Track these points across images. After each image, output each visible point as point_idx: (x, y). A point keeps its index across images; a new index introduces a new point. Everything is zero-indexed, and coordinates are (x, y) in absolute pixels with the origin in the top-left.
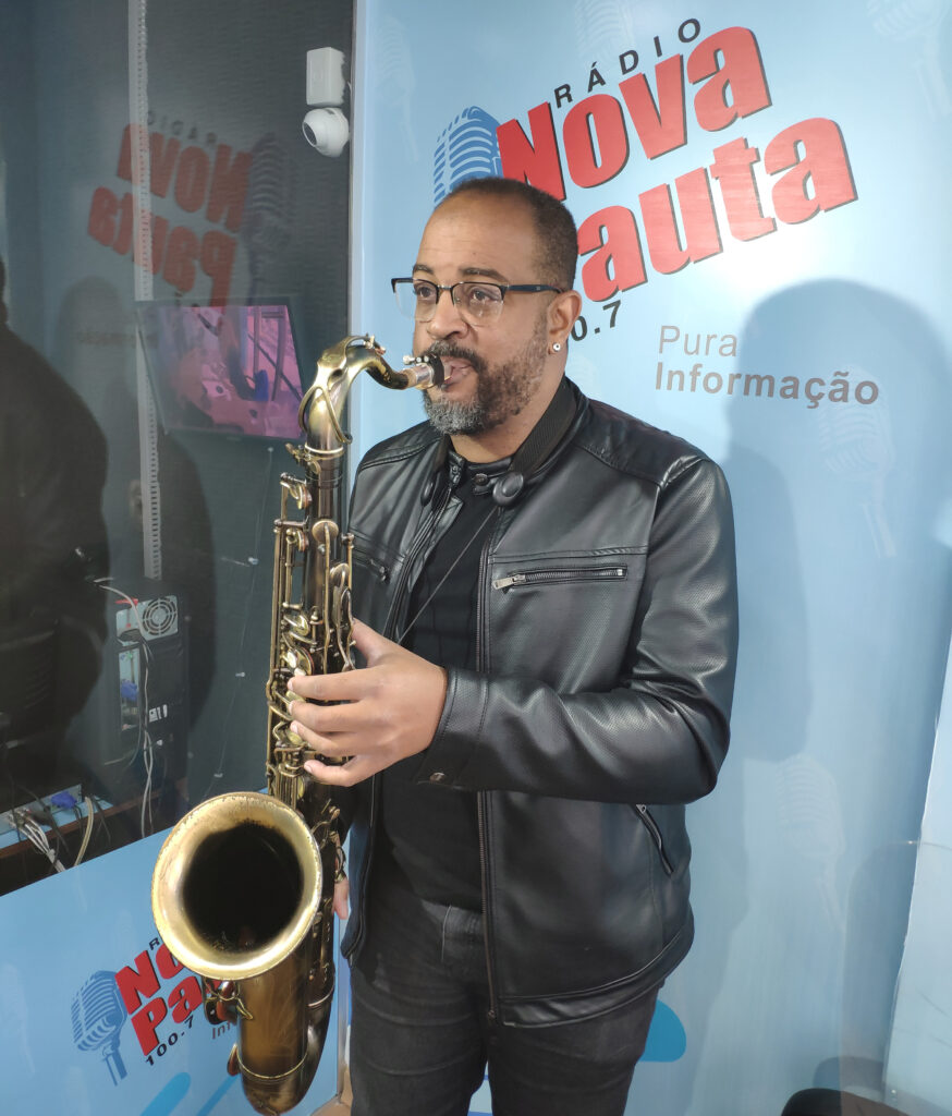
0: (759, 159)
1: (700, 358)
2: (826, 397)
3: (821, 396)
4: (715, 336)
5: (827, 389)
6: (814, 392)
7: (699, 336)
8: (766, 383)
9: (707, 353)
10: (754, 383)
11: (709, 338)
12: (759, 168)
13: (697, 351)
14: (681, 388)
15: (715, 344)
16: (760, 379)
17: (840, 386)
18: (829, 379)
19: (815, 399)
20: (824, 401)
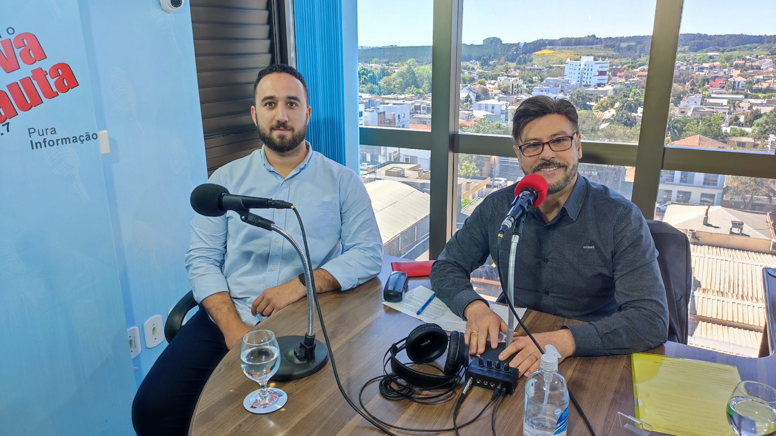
0: (47, 74)
1: (45, 136)
2: (85, 140)
3: (83, 140)
4: (48, 129)
5: (85, 138)
6: (82, 139)
7: (42, 130)
8: (67, 140)
9: (47, 134)
10: (64, 140)
11: (46, 130)
12: (48, 77)
13: (43, 135)
14: (41, 147)
15: (49, 131)
16: (65, 139)
17: (88, 136)
18: (84, 135)
19: (82, 141)
20: (85, 141)
